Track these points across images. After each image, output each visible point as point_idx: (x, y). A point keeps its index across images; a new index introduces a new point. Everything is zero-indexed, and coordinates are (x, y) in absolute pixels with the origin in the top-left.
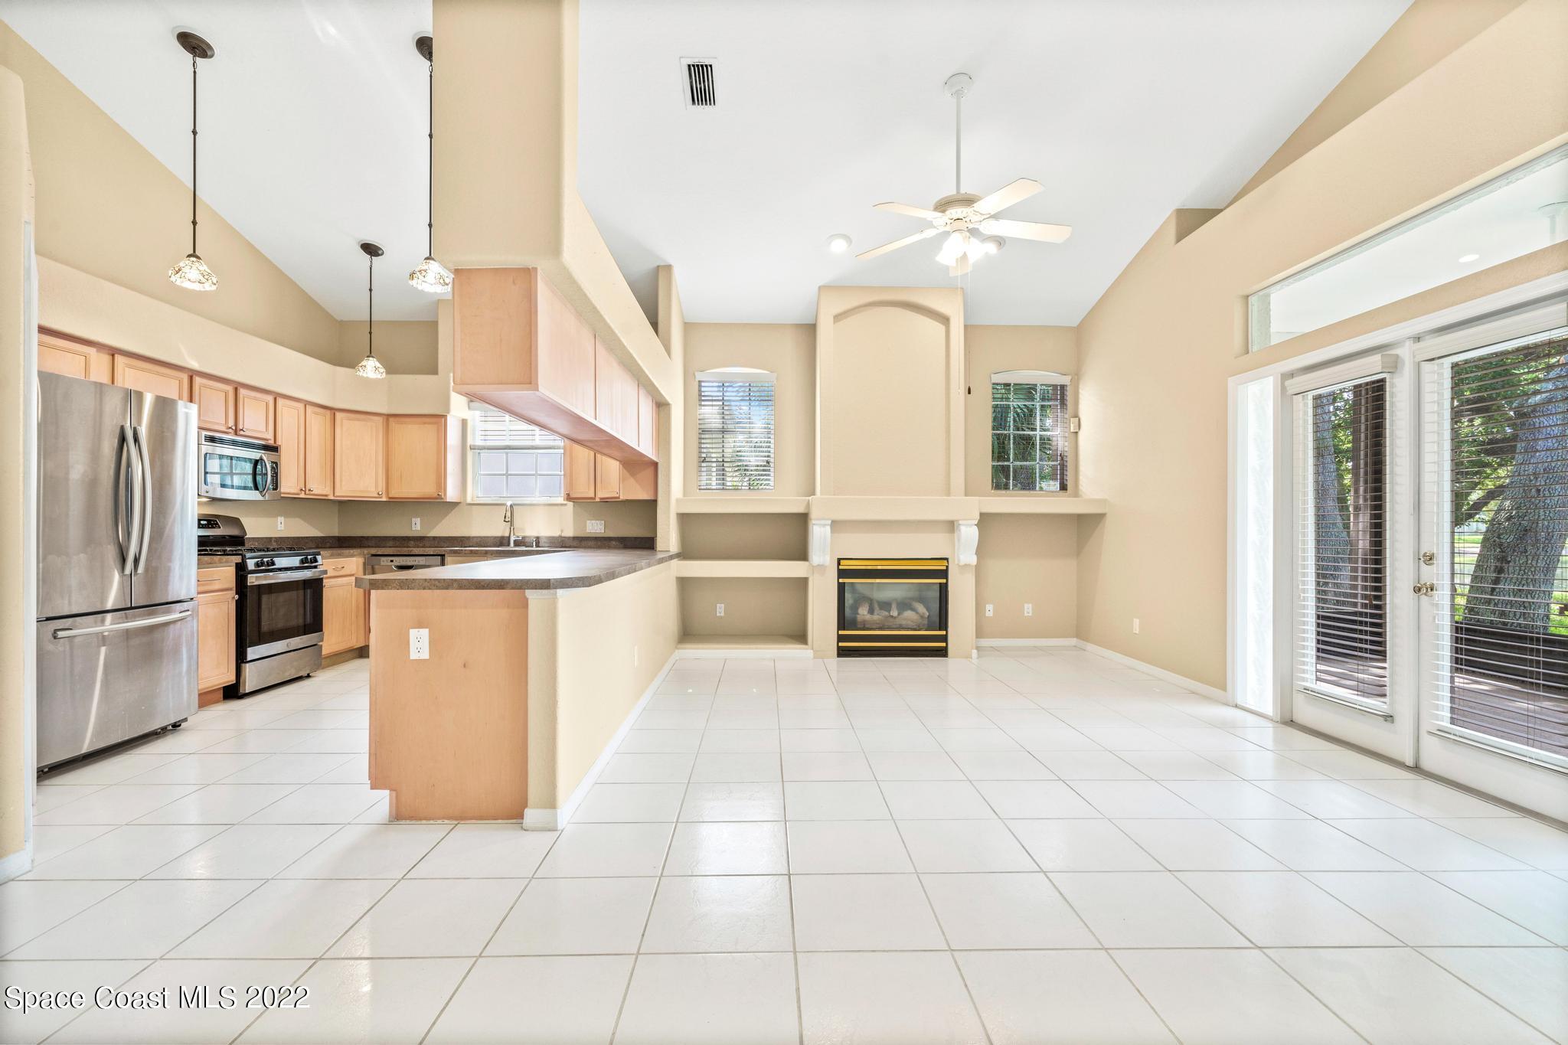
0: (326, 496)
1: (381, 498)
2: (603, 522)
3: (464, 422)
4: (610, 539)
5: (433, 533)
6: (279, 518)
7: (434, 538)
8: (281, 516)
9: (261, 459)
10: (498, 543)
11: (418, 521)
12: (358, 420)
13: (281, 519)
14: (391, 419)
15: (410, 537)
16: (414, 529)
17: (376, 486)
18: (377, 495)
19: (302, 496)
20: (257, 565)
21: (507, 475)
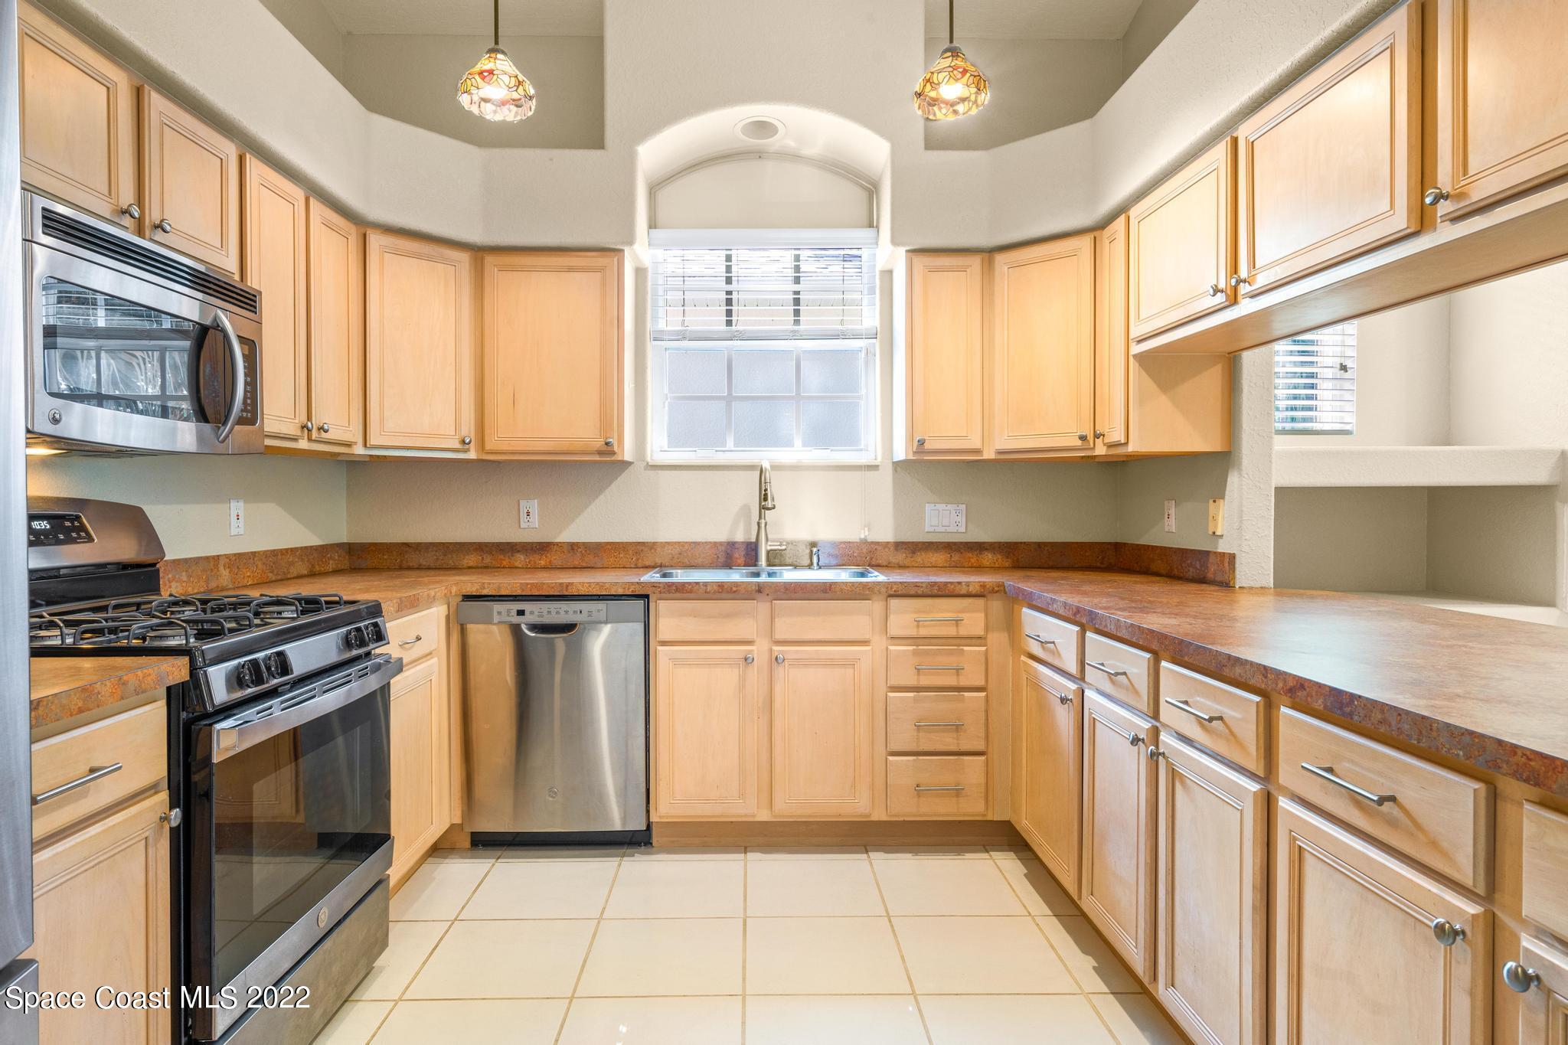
0: (349, 445)
1: (466, 451)
2: (963, 507)
3: (640, 273)
4: (979, 547)
5: (567, 536)
6: (233, 504)
7: (573, 547)
8: (237, 499)
9: (217, 327)
10: (722, 559)
11: (534, 506)
12: (418, 256)
13: (237, 507)
14: (490, 260)
15: (516, 544)
16: (523, 525)
17: (457, 426)
18: (458, 446)
19: (303, 444)
20: (237, 680)
21: (730, 399)
